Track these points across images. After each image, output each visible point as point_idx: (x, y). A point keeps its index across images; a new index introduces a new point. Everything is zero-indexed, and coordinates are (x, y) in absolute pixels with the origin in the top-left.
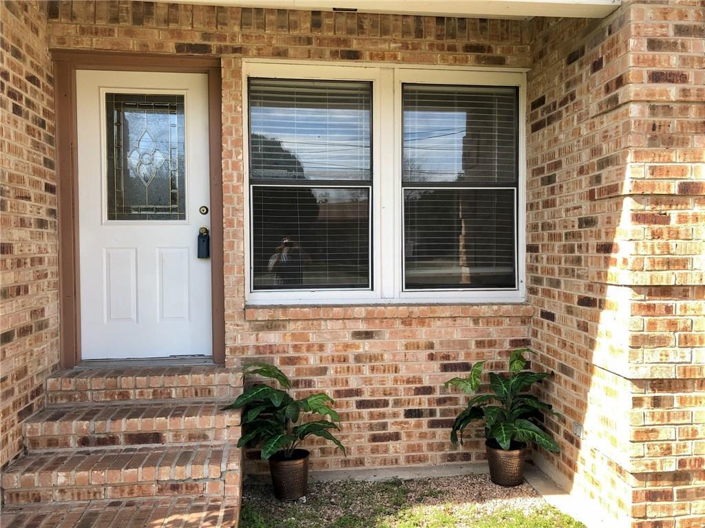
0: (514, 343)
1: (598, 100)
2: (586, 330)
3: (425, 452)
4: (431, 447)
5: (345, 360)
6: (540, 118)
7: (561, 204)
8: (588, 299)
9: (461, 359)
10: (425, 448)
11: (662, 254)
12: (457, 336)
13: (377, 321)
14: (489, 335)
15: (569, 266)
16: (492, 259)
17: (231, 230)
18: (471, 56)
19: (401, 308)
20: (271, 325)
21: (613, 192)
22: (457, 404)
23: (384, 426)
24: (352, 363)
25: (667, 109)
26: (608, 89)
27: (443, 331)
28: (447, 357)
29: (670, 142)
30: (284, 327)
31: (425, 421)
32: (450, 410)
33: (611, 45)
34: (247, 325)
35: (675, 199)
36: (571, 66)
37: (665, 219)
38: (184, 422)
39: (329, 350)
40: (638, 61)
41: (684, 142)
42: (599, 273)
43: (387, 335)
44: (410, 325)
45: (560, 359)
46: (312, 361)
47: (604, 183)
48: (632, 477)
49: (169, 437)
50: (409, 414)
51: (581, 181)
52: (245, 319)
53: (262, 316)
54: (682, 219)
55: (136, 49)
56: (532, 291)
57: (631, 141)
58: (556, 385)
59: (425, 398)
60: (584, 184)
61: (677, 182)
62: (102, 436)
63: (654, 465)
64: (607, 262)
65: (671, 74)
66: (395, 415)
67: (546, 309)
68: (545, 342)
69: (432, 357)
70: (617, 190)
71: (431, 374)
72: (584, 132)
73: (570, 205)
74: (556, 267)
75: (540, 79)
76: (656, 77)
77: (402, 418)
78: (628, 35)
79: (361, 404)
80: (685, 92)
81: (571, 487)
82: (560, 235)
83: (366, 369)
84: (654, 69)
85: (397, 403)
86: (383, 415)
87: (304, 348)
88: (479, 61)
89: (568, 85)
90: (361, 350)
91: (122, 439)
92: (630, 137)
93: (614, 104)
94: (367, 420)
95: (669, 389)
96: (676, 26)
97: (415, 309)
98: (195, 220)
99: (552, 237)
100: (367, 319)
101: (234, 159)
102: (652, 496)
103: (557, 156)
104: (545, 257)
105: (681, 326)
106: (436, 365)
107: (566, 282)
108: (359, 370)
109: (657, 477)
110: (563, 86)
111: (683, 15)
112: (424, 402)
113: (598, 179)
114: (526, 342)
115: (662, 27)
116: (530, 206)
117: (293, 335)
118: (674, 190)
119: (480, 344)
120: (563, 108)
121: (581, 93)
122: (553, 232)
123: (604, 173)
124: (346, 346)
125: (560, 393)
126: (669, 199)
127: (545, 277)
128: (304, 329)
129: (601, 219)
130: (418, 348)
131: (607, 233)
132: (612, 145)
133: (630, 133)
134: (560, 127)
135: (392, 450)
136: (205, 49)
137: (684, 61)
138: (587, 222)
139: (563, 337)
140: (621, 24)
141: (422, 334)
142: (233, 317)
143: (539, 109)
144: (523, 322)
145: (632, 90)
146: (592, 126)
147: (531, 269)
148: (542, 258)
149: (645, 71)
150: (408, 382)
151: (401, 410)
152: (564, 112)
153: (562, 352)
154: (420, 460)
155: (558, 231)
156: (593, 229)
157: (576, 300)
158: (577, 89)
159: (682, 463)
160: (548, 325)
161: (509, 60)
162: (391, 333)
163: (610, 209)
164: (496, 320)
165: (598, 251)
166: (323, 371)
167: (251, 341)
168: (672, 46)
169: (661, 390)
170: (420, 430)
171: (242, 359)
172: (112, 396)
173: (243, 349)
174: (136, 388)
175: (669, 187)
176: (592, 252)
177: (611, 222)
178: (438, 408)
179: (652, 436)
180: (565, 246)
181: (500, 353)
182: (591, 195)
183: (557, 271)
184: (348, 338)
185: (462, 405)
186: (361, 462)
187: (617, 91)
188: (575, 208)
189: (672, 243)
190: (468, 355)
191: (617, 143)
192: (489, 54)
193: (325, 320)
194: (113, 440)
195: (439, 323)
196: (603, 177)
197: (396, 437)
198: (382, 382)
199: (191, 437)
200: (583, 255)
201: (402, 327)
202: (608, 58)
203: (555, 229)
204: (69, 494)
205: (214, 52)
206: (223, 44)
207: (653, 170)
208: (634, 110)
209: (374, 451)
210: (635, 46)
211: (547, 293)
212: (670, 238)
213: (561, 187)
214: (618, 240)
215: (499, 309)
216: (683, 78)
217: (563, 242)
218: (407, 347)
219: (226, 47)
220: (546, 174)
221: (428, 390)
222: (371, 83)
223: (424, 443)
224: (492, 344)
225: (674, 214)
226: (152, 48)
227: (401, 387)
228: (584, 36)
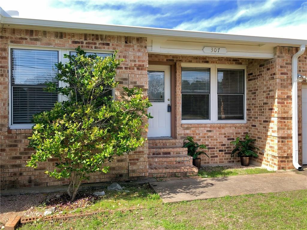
0: (244, 133)
1: (269, 77)
2: (266, 128)
3: (224, 160)
4: (225, 159)
5: (205, 137)
6: (251, 78)
7: (258, 99)
8: (266, 121)
9: (232, 137)
10: (223, 159)
11: (283, 110)
12: (231, 131)
13: (212, 128)
14: (238, 131)
15: (260, 114)
16: (238, 112)
17: (178, 105)
18: (234, 62)
19: (218, 124)
20: (187, 128)
21: (273, 97)
22: (231, 148)
23: (214, 154)
24: (206, 138)
25: (284, 80)
26: (271, 75)
27: (228, 130)
28: (229, 137)
29: (285, 87)
30: (190, 129)
31: (223, 152)
32: (229, 150)
33: (272, 65)
34: (182, 128)
35: (286, 99)
36: (261, 68)
37: (284, 103)
38: (175, 150)
39: (201, 135)
40: (278, 70)
41: (288, 87)
42: (269, 115)
43: (215, 131)
44: (220, 129)
45: (258, 136)
46: (197, 138)
47: (270, 95)
48: (277, 157)
49: (172, 153)
50: (220, 151)
51: (264, 94)
52: (182, 127)
53: (186, 126)
54: (287, 103)
55: (157, 60)
56: (248, 120)
57: (277, 87)
58: (256, 142)
59: (224, 147)
60: (264, 95)
61: (286, 95)
62: (158, 153)
63: (282, 154)
64: (271, 112)
65: (285, 73)
66: (217, 151)
67: (253, 124)
68: (253, 132)
69: (225, 137)
70: (274, 97)
71: (225, 141)
72: (265, 83)
73: (261, 99)
74: (256, 114)
75: (251, 68)
76: (282, 74)
77: (218, 152)
78: (276, 64)
79: (209, 148)
80: (288, 77)
81: (261, 165)
82: (258, 106)
83: (210, 140)
84: (281, 72)
85: (217, 148)
86: (214, 151)
87: (195, 134)
88: (236, 63)
89: (260, 72)
90: (209, 135)
91: (162, 154)
92: (277, 86)
93: (273, 78)
94: (210, 152)
95: (285, 139)
96: (286, 63)
97: (222, 125)
98: (167, 102)
99: (255, 107)
100: (210, 127)
101: (179, 87)
102: (282, 161)
103: (256, 88)
104: (253, 112)
105: (287, 125)
106: (226, 139)
107: (259, 117)
108: (208, 140)
109: (283, 157)
110: (258, 72)
111: (287, 61)
112: (223, 148)
113: (269, 94)
114: (247, 133)
115: (283, 63)
116: (248, 99)
117: (193, 131)
118: (286, 97)
119: (236, 133)
120: (258, 77)
121: (264, 74)
122: (255, 106)
123: (270, 93)
124: (205, 134)
125: (257, 144)
126: (285, 99)
127: (253, 116)
128: (195, 129)
129: (269, 103)
130: (222, 134)
131: (271, 106)
132: (272, 87)
133: (277, 85)
134: (258, 81)
135: (216, 160)
136: (173, 60)
137: (287, 70)
138: (266, 104)
139: (259, 130)
140: (274, 62)
141: (223, 131)
142: (179, 126)
143: (251, 76)
144: (247, 128)
145: (277, 76)
146: (267, 82)
147: (248, 115)
148: (252, 112)
149: (280, 72)
150: (220, 143)
151: (218, 150)
152: (259, 78)
153: (258, 134)
154: (223, 162)
155: (257, 105)
156: (268, 105)
157: (262, 121)
158: (262, 73)
159: (288, 154)
160: (254, 128)
161: (243, 63)
162: (216, 131)
163: (272, 101)
164: (240, 127)
165: (269, 110)
166: (200, 140)
167: (183, 132)
168: (285, 67)
169: (283, 139)
170: (223, 155)
171: (181, 137)
172: (153, 145)
173: (181, 134)
174: (159, 143)
175: (285, 96)
176: (267, 110)
177: (272, 104)
178: (227, 149)
179: (282, 149)
180: (259, 109)
181: (241, 136)
182: (267, 98)
183: (257, 115)
184: (205, 132)
185: (232, 149)
186: (208, 163)
187: (274, 76)
188: (262, 100)
189: (286, 108)
190: (234, 136)
191: (274, 87)
192: (239, 62)
193: (200, 127)
194: (160, 154)
195: (227, 128)
196: (270, 94)
197: (217, 156)
198: (214, 143)
199: (177, 153)
200: (264, 111)
201: (218, 129)
202: (271, 68)
203: (256, 105)
204: (157, 164)
205: (175, 61)
206: (177, 59)
207: (281, 93)
208: (278, 80)
209: (212, 160)
210: (278, 67)
211: (254, 120)
212: (285, 107)
213: (258, 95)
214: (274, 107)
215: (241, 125)
216: (287, 74)
217: (259, 108)
218: (219, 134)
219: (178, 60)
220: (253, 92)
221: (224, 145)
222: (210, 68)
223: (223, 158)
224: (239, 133)
225: (285, 102)
226: (161, 60)
227: (218, 144)
228: (264, 62)
